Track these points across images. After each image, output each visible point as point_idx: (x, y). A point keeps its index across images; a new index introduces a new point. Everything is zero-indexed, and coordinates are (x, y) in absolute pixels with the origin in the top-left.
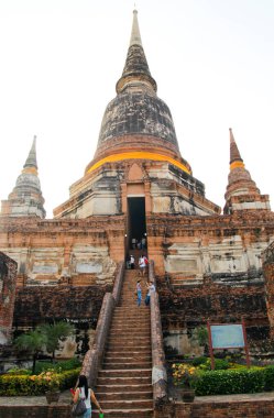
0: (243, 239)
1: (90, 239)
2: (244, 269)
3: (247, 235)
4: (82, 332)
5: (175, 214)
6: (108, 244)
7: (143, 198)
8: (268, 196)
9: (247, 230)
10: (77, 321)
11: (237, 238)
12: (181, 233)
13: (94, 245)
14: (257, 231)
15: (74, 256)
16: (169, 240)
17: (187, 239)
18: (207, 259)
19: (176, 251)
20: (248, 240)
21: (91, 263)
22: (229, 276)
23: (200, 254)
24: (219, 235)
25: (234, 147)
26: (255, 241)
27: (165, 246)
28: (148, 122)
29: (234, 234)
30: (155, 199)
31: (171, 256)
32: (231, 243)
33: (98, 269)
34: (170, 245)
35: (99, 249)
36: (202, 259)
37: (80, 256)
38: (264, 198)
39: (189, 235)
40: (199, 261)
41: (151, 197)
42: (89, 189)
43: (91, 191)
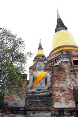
6: (75, 74)
42: (59, 57)
43: (60, 58)
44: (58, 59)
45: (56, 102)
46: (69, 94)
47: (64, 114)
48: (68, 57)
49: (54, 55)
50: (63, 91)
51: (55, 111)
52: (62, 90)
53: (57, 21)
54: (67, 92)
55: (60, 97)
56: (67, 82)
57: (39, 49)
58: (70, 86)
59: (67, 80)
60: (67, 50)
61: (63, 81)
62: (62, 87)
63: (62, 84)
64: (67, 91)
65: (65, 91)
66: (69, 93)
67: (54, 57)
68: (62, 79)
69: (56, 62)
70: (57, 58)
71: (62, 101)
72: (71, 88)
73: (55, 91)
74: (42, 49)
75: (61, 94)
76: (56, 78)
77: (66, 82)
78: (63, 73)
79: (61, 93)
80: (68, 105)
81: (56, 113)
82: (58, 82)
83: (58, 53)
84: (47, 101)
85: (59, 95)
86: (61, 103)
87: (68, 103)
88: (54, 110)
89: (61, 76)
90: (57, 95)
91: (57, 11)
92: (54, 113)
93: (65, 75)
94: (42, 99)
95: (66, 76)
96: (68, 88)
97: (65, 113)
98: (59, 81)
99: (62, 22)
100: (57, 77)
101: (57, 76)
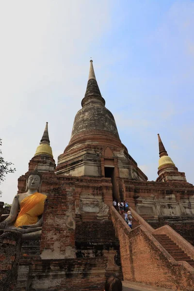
0: (176, 197)
1: (91, 191)
2: (178, 214)
3: (178, 194)
4: (99, 252)
5: (133, 179)
6: (103, 195)
7: (114, 168)
8: (184, 173)
9: (178, 192)
10: (95, 244)
11: (173, 196)
12: (143, 191)
13: (94, 195)
14: (183, 193)
15: (81, 201)
16: (138, 195)
17: (146, 194)
18: (158, 207)
19: (141, 201)
20: (179, 198)
21: (92, 205)
22: (172, 218)
23: (154, 204)
24: (163, 193)
25: (161, 144)
26: (182, 198)
27: (135, 198)
28: (107, 124)
29: (171, 194)
30: (120, 169)
31: (139, 204)
32: (170, 198)
33: (96, 210)
34: (138, 197)
35: (96, 197)
36: (156, 207)
37: (85, 201)
38: (183, 174)
39: (148, 192)
40: (154, 208)
41: (118, 168)
42: (80, 159)
43: (82, 161)
44: (78, 162)
45: (46, 249)
46: (67, 237)
47: (49, 268)
48: (95, 161)
49: (72, 154)
50: (60, 231)
51: (36, 265)
52: (58, 230)
53: (88, 84)
54: (65, 234)
55: (53, 241)
56: (68, 216)
57: (41, 141)
58: (71, 224)
59: (68, 213)
60: (97, 146)
61: (61, 215)
62: (58, 225)
63: (58, 221)
64: (65, 232)
65: (61, 232)
66: (68, 234)
67: (72, 157)
68: (60, 212)
69: (73, 169)
70: (75, 160)
71: (54, 248)
72: (72, 227)
73: (46, 232)
74: (49, 142)
75: (55, 237)
76: (51, 209)
77: (65, 218)
78: (63, 203)
79: (55, 234)
80: (64, 254)
81: (38, 268)
82: (53, 216)
83: (80, 150)
84: (36, 248)
85: (52, 238)
86: (52, 251)
87: (65, 251)
88: (36, 263)
89: (58, 206)
90: (49, 238)
91: (90, 63)
92: (34, 267)
93: (66, 205)
94: (28, 244)
95: (68, 207)
96: (68, 227)
97: (52, 267)
98: (55, 215)
99: (97, 87)
100: (53, 208)
101: (53, 206)
